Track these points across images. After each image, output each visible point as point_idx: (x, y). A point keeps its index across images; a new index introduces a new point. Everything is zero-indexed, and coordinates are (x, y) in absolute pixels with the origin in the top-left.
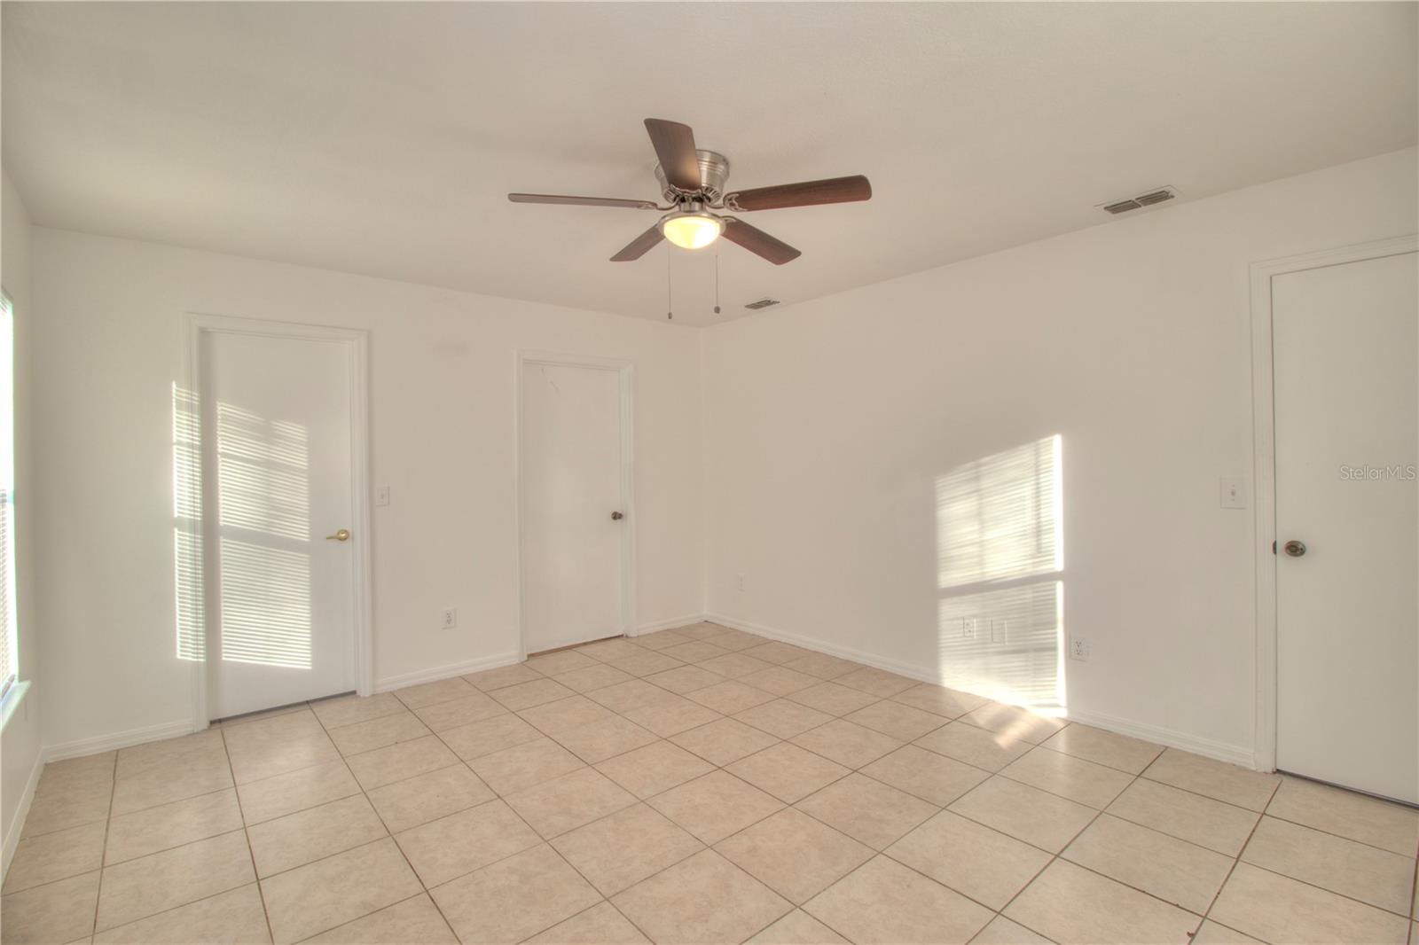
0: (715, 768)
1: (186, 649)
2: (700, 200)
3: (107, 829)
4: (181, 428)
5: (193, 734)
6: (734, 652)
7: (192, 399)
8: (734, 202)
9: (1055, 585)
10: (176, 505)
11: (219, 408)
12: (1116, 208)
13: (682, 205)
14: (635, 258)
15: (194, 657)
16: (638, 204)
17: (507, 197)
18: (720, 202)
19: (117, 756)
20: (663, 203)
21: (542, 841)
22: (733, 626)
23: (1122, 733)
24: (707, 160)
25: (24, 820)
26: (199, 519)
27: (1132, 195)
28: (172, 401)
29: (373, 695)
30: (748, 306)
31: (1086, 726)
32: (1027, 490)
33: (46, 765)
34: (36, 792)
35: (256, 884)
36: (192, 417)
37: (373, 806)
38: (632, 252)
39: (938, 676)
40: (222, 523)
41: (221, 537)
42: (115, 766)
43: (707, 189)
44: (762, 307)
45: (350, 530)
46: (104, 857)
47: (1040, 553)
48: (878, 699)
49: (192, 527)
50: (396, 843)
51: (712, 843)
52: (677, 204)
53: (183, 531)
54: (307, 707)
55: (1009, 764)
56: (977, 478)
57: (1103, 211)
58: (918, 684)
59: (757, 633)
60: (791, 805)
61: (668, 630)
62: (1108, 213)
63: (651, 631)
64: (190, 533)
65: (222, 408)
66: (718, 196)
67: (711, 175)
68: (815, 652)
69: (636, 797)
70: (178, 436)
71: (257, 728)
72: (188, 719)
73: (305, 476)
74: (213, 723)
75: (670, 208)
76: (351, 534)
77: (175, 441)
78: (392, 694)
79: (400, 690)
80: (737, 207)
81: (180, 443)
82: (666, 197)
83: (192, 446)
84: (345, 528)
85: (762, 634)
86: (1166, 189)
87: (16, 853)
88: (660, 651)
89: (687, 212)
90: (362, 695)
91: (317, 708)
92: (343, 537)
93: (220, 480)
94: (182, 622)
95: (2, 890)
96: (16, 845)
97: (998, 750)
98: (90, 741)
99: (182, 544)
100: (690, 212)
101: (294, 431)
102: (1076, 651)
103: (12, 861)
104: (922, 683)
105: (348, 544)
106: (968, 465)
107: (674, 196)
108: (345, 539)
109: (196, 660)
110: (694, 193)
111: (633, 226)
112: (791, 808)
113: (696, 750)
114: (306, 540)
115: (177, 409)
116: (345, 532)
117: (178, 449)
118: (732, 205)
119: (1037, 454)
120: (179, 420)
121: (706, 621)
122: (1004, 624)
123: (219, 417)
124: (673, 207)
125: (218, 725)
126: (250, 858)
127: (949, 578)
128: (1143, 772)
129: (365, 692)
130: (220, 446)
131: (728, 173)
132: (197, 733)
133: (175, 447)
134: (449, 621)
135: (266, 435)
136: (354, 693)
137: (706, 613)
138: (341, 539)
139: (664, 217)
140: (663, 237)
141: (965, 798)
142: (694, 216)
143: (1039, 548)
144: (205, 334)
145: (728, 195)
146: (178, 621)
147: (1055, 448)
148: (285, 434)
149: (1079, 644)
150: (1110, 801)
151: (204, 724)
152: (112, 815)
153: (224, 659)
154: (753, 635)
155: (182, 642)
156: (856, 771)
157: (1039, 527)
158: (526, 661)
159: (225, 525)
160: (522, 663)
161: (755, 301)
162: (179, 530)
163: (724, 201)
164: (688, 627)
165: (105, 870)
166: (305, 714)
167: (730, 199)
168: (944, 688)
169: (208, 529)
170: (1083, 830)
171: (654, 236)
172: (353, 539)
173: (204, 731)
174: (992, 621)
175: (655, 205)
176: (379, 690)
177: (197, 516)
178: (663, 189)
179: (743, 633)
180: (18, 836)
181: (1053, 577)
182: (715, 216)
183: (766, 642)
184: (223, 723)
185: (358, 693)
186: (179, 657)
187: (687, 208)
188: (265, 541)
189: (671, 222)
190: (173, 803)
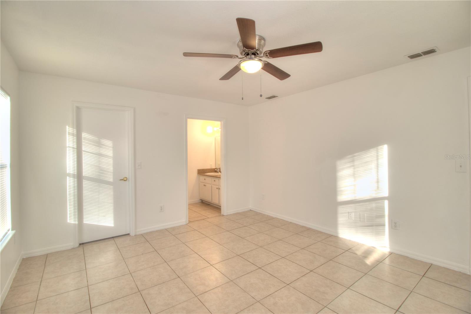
0: (258, 268)
1: (71, 219)
2: (254, 54)
3: (40, 285)
4: (70, 142)
5: (73, 248)
6: (261, 222)
7: (74, 132)
8: (268, 54)
9: (384, 202)
10: (68, 169)
11: (83, 135)
12: (413, 57)
13: (248, 56)
14: (228, 79)
15: (74, 222)
16: (230, 56)
17: (182, 53)
18: (262, 55)
19: (47, 256)
20: (240, 56)
21: (195, 296)
22: (260, 212)
23: (413, 258)
24: (258, 38)
25: (13, 280)
26: (76, 173)
27: (420, 51)
28: (66, 132)
29: (135, 235)
30: (266, 98)
31: (398, 254)
32: (373, 166)
33: (23, 259)
34: (18, 270)
35: (90, 310)
36: (74, 138)
37: (133, 279)
38: (227, 76)
39: (337, 233)
40: (83, 175)
41: (83, 180)
42: (46, 260)
43: (257, 50)
44: (271, 98)
45: (127, 177)
46: (38, 297)
47: (378, 189)
48: (316, 242)
49: (74, 176)
50: (141, 295)
51: (259, 300)
52: (246, 57)
53: (70, 178)
54: (112, 239)
55: (371, 270)
56: (353, 161)
57: (407, 57)
58: (331, 236)
59: (269, 215)
60: (288, 285)
61: (237, 213)
62: (409, 59)
63: (231, 213)
64: (73, 178)
65: (84, 135)
66: (261, 53)
67: (259, 44)
68: (291, 223)
69: (229, 279)
70: (69, 144)
71: (95, 246)
72: (72, 243)
73: (112, 158)
74: (80, 244)
75: (243, 58)
76: (128, 179)
77: (67, 146)
78: (142, 234)
79: (144, 233)
80: (269, 56)
81: (69, 147)
82: (241, 54)
83: (74, 148)
84: (125, 177)
85: (271, 215)
86: (434, 48)
87: (8, 293)
88: (235, 221)
89: (249, 58)
90: (131, 235)
91: (116, 239)
92: (125, 180)
93: (83, 160)
94: (70, 209)
95: (1, 309)
96: (8, 290)
97: (366, 265)
98: (38, 250)
99: (70, 183)
100: (251, 59)
101: (108, 143)
102: (394, 226)
103: (6, 297)
104: (332, 236)
105: (127, 182)
106: (350, 156)
107: (244, 53)
108: (126, 180)
109: (74, 223)
110: (253, 51)
111: (229, 65)
112: (288, 286)
113: (251, 260)
114: (112, 181)
115: (68, 135)
116: (126, 178)
117: (69, 149)
118: (267, 56)
119: (377, 152)
120: (69, 139)
121: (251, 210)
122: (365, 215)
123: (83, 138)
124: (244, 57)
125: (82, 245)
126: (89, 299)
127: (342, 198)
128: (424, 274)
129: (132, 234)
130: (83, 148)
131: (265, 44)
132: (75, 248)
133: (68, 148)
134: (161, 209)
135: (99, 144)
136: (129, 234)
137: (251, 206)
138: (124, 180)
139: (241, 61)
140: (240, 69)
141: (356, 284)
142: (252, 60)
143: (378, 188)
144: (78, 108)
145: (265, 52)
146: (68, 209)
147: (384, 150)
148: (106, 144)
149: (395, 223)
150: (414, 287)
151: (77, 245)
152: (43, 279)
153: (84, 222)
154: (268, 215)
155: (69, 216)
156: (311, 271)
157: (378, 179)
158: (188, 223)
159: (84, 176)
160: (187, 224)
161: (269, 96)
162: (69, 177)
163: (264, 54)
164: (244, 212)
165: (38, 302)
166: (112, 241)
167: (266, 53)
168: (339, 237)
169: (79, 177)
170: (406, 299)
171: (237, 69)
172: (129, 180)
173: (77, 247)
174: (360, 214)
175: (237, 56)
176: (138, 233)
177: (75, 172)
178: (240, 51)
179: (264, 215)
180: (10, 287)
181: (383, 198)
182: (261, 60)
183: (272, 218)
184: (84, 245)
185: (130, 234)
186: (68, 221)
187: (250, 57)
188: (99, 181)
189: (244, 62)
190: (64, 275)
